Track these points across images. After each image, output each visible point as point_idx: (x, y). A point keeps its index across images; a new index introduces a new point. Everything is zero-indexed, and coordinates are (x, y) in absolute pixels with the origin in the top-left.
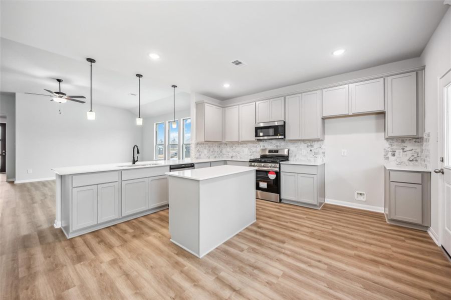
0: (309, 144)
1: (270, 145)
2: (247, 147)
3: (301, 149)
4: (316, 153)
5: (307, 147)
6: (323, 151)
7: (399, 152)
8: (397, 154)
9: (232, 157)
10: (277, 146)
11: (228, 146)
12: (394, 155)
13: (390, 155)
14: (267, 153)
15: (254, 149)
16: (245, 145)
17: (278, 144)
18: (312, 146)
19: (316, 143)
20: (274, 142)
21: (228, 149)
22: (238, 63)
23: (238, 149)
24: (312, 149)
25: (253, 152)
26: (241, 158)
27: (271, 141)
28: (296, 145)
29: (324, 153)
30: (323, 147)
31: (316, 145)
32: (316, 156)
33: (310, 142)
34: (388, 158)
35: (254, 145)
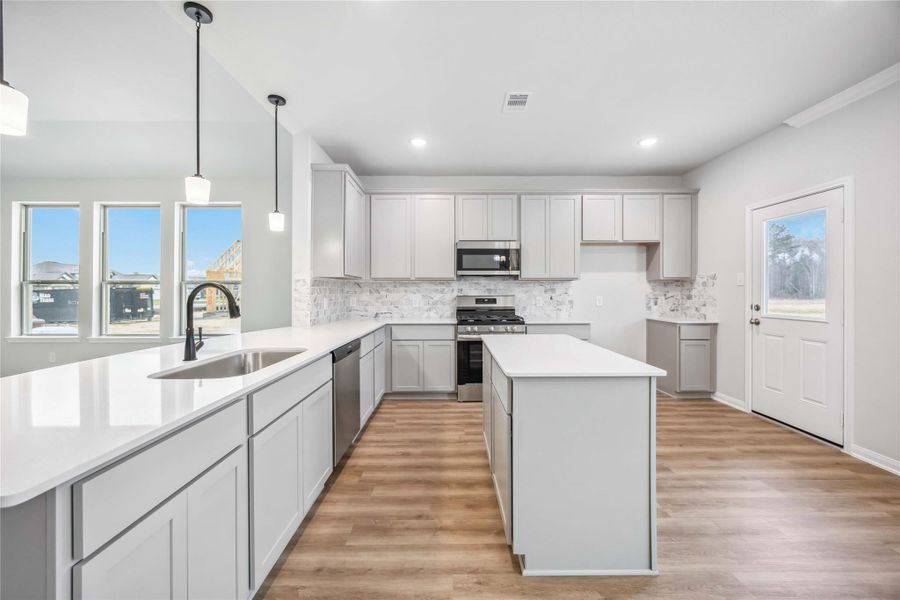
0: (548, 287)
1: (474, 289)
2: (419, 291)
3: (535, 297)
4: (560, 303)
5: (546, 291)
6: (570, 299)
7: (661, 299)
8: (659, 302)
9: (377, 315)
10: (489, 290)
11: (365, 289)
12: (656, 304)
13: (652, 304)
14: (472, 304)
15: (437, 297)
16: (414, 288)
17: (492, 287)
18: (553, 290)
19: (560, 285)
20: (483, 281)
21: (365, 297)
22: (518, 101)
23: (394, 296)
24: (553, 295)
25: (436, 303)
26: (402, 317)
27: (476, 280)
28: (525, 289)
29: (571, 302)
30: (571, 292)
31: (560, 288)
32: (559, 307)
33: (550, 282)
34: (650, 308)
35: (436, 287)
